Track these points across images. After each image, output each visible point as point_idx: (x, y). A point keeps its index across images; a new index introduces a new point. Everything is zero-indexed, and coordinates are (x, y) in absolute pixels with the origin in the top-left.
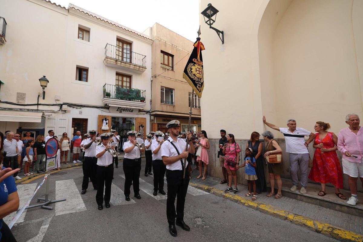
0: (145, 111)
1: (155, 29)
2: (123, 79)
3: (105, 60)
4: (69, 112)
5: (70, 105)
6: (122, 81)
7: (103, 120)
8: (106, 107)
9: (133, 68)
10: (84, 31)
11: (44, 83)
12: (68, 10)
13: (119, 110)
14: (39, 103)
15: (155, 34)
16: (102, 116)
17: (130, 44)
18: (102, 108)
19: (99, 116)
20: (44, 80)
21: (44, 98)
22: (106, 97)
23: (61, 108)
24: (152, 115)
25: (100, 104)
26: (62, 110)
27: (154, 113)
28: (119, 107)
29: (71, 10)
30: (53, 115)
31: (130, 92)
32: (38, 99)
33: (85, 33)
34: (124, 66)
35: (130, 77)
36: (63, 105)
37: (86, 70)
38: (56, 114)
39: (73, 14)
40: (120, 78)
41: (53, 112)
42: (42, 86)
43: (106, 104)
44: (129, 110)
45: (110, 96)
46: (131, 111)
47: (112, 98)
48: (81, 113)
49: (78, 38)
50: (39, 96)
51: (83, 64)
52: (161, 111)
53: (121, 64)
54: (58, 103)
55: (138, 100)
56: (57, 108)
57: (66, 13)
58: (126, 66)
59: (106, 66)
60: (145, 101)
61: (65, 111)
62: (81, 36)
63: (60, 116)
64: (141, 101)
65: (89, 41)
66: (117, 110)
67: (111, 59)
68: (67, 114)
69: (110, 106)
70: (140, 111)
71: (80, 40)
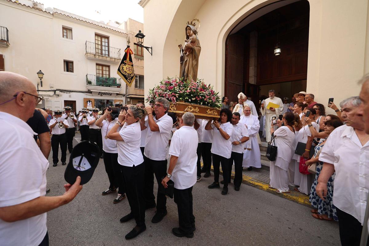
0: (122, 95)
1: (128, 23)
2: (102, 68)
3: (86, 54)
4: (61, 96)
5: (61, 91)
6: (102, 70)
7: (87, 102)
8: (89, 92)
9: (109, 60)
10: (67, 30)
11: (41, 75)
12: (53, 14)
13: (100, 94)
14: (39, 90)
15: (129, 29)
16: (87, 98)
17: (108, 38)
18: (86, 92)
19: (85, 99)
20: (40, 73)
21: (42, 86)
22: (89, 84)
23: (55, 93)
24: (129, 98)
25: (85, 89)
26: (56, 95)
27: (129, 96)
28: (100, 92)
29: (55, 14)
30: (50, 98)
31: (107, 80)
32: (38, 87)
33: (68, 31)
34: (102, 59)
35: (109, 67)
36: (56, 91)
37: (72, 62)
38: (52, 98)
39: (56, 17)
40: (101, 68)
41: (50, 96)
42: (39, 78)
43: (89, 90)
44: (108, 94)
45: (91, 84)
46: (111, 94)
47: (93, 85)
48: (70, 96)
49: (63, 37)
50: (38, 84)
51: (69, 59)
52: (135, 95)
53: (99, 57)
54: (53, 89)
55: (114, 86)
56: (52, 93)
57: (51, 17)
58: (104, 59)
59: (87, 59)
60: (120, 87)
61: (58, 95)
62: (65, 34)
63: (55, 99)
64: (118, 87)
65: (72, 39)
66: (99, 94)
67: (90, 54)
68: (59, 97)
69: (92, 91)
70: (117, 94)
71: (65, 38)
